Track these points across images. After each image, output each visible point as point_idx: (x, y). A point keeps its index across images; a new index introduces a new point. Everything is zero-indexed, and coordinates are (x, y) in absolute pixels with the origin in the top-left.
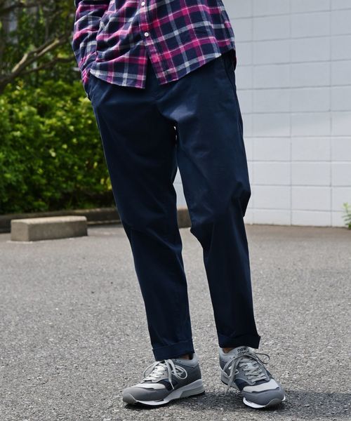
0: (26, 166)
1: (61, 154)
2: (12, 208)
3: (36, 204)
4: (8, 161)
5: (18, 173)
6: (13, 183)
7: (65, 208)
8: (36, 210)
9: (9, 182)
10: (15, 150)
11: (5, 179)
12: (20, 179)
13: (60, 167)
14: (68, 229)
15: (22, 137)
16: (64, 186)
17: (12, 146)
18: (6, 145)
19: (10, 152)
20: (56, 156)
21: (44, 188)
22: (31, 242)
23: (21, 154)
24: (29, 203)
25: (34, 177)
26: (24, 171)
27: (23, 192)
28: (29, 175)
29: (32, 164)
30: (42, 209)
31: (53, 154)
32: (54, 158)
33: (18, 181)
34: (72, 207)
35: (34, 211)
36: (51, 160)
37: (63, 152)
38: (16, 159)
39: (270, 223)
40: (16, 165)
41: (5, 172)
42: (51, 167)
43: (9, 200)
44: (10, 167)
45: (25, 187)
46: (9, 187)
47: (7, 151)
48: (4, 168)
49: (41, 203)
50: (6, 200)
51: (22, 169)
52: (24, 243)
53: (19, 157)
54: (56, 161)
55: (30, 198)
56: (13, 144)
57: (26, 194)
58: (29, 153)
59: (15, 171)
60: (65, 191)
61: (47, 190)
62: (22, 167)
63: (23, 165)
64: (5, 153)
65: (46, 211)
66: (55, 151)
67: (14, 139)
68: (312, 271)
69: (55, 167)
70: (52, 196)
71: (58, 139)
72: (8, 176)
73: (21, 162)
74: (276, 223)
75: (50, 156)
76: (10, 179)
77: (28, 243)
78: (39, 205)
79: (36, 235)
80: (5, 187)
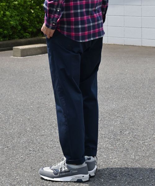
0: (20, 17)
1: (36, 11)
2: (14, 37)
3: (25, 34)
4: (12, 15)
5: (16, 21)
6: (14, 26)
7: (38, 36)
8: (25, 37)
9: (12, 25)
10: (15, 10)
11: (10, 24)
12: (17, 24)
13: (36, 17)
14: (39, 50)
15: (18, 4)
16: (38, 26)
17: (13, 8)
18: (11, 8)
19: (13, 11)
20: (34, 12)
21: (29, 27)
22: (22, 57)
23: (18, 12)
24: (22, 34)
25: (24, 22)
26: (19, 20)
27: (19, 29)
28: (22, 21)
29: (23, 16)
30: (28, 37)
31: (33, 11)
32: (33, 13)
33: (16, 25)
34: (41, 35)
35: (24, 38)
36: (31, 14)
37: (37, 10)
38: (16, 14)
39: (132, 45)
40: (16, 17)
41: (11, 21)
42: (31, 17)
43: (12, 33)
44: (13, 18)
45: (20, 27)
46: (13, 27)
47: (11, 11)
48: (10, 19)
49: (27, 34)
50: (11, 33)
51: (18, 19)
52: (19, 58)
53: (17, 13)
54: (34, 14)
55: (22, 32)
56: (14, 8)
57: (20, 30)
58: (22, 12)
59: (15, 20)
60: (38, 28)
61: (30, 28)
62: (18, 18)
63: (19, 17)
64: (11, 12)
65: (29, 37)
66: (33, 10)
67: (15, 6)
68: (150, 80)
69: (34, 18)
70: (32, 30)
71: (35, 4)
72: (12, 23)
73: (18, 16)
74: (134, 45)
75: (31, 12)
76: (13, 24)
77: (21, 58)
78: (26, 35)
79: (24, 54)
80: (11, 27)
